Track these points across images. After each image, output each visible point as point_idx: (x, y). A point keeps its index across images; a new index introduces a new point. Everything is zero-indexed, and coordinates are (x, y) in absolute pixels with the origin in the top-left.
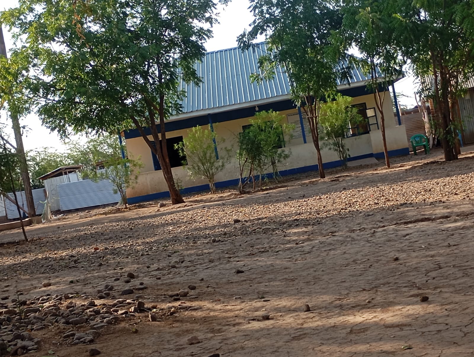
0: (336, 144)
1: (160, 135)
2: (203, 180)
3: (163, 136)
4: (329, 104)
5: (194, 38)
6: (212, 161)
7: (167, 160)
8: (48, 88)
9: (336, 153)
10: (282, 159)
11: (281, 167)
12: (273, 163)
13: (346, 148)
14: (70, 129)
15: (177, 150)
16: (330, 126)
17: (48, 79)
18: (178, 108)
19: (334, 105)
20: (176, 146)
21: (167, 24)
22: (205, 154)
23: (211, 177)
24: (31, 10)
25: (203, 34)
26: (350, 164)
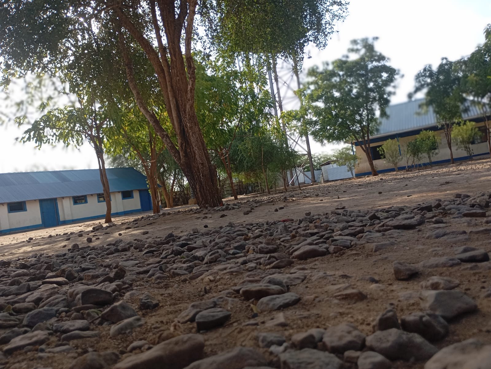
0: (466, 147)
1: (367, 145)
2: (391, 166)
3: (369, 145)
4: (462, 126)
5: (385, 96)
6: (397, 156)
7: (371, 155)
8: (316, 123)
9: (465, 152)
10: (434, 155)
11: (434, 159)
12: (429, 157)
13: (471, 149)
14: (325, 141)
15: (379, 151)
16: (462, 138)
17: (314, 119)
18: (377, 130)
19: (465, 127)
20: (378, 149)
21: (371, 90)
22: (393, 153)
23: (396, 164)
24: (309, 88)
25: (390, 94)
26: (474, 158)
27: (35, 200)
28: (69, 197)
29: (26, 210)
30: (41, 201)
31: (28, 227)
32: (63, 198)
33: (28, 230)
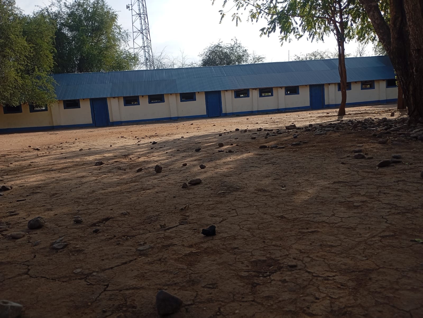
27: (306, 85)
28: (335, 84)
29: (299, 94)
30: (311, 86)
31: (299, 108)
32: (329, 84)
33: (298, 110)
